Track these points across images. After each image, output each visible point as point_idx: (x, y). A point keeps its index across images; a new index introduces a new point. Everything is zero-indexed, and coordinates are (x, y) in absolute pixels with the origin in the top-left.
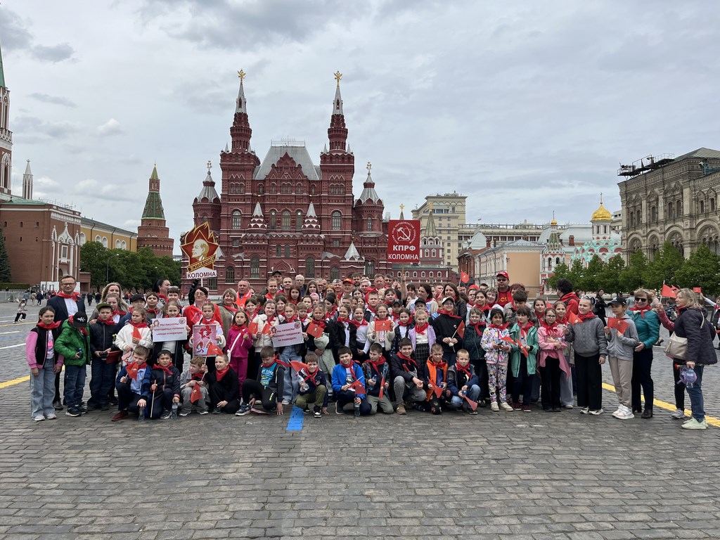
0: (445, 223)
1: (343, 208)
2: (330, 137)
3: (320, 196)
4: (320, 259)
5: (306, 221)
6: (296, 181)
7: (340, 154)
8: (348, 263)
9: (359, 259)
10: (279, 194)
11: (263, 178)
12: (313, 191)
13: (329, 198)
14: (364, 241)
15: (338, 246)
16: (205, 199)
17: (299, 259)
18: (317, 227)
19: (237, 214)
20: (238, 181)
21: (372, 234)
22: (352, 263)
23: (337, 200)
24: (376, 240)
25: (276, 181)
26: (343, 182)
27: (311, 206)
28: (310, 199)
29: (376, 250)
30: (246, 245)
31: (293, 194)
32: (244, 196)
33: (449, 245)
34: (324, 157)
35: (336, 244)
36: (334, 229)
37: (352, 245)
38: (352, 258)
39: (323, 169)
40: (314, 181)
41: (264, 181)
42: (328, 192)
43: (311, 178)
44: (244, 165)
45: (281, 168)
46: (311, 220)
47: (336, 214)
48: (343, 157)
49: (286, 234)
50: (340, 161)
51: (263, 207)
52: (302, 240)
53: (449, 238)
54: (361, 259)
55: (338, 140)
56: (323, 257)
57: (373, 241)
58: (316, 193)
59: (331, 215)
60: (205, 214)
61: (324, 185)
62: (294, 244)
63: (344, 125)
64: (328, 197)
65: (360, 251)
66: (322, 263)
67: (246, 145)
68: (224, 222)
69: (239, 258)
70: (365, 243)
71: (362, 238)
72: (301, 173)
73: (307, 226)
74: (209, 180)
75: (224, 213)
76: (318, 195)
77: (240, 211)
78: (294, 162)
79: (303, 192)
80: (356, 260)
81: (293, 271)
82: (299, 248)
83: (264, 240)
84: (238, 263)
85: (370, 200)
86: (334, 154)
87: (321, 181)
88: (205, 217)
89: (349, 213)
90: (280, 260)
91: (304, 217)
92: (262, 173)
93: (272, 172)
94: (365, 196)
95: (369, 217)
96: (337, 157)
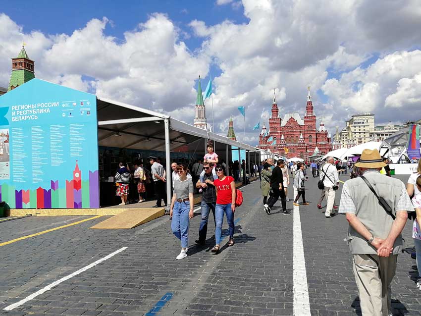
0: (362, 129)
1: (313, 134)
2: (307, 109)
3: (304, 131)
5: (300, 140)
6: (296, 126)
10: (289, 131)
11: (284, 126)
12: (301, 129)
15: (311, 147)
17: (298, 153)
18: (304, 142)
20: (275, 127)
23: (310, 131)
25: (289, 126)
26: (313, 125)
27: (301, 135)
28: (301, 132)
29: (326, 149)
30: (279, 149)
31: (295, 131)
32: (278, 132)
33: (365, 139)
37: (317, 148)
39: (305, 121)
42: (307, 129)
43: (301, 124)
44: (277, 122)
45: (290, 122)
49: (293, 145)
51: (284, 136)
52: (299, 147)
53: (365, 136)
54: (320, 152)
55: (310, 110)
57: (324, 145)
59: (308, 137)
60: (264, 139)
62: (296, 148)
63: (312, 105)
65: (320, 149)
66: (306, 154)
67: (277, 114)
70: (321, 146)
72: (297, 123)
77: (276, 137)
78: (294, 120)
79: (298, 130)
89: (315, 136)
90: (291, 154)
93: (287, 124)
94: (320, 129)
95: (322, 137)
96: (310, 117)
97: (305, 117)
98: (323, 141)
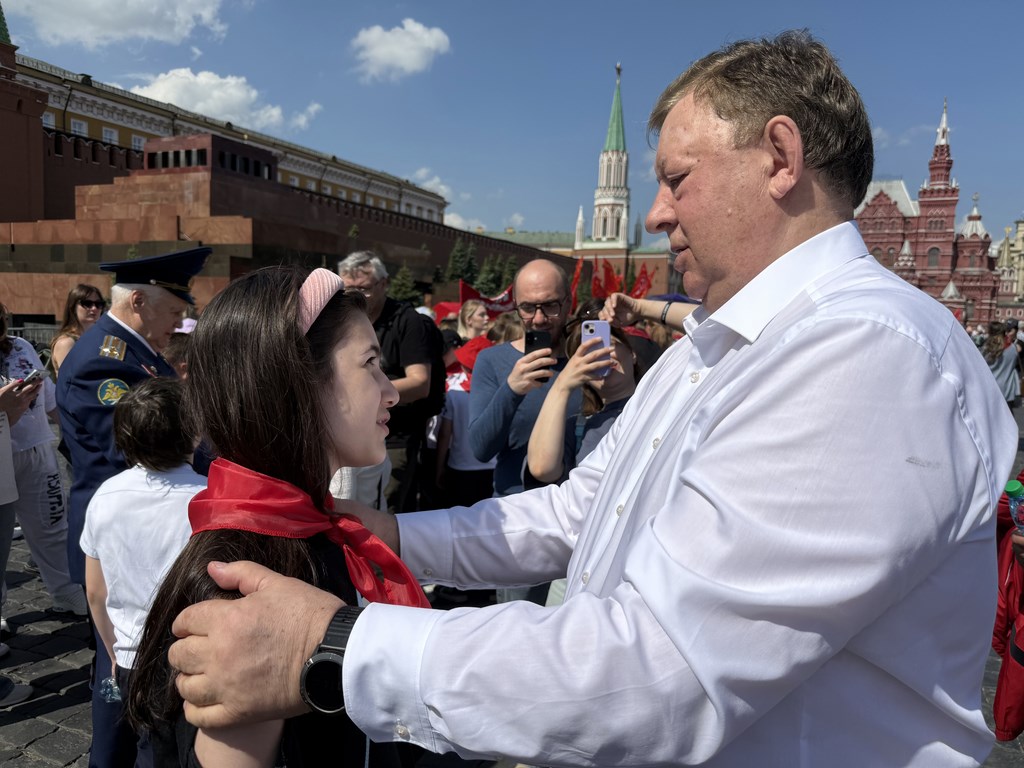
1: (942, 245)
2: (931, 169)
3: (917, 233)
5: (900, 259)
6: (891, 218)
7: (943, 187)
9: (959, 298)
12: (909, 227)
13: (927, 235)
14: (965, 278)
18: (912, 265)
21: (975, 270)
22: (950, 302)
23: (937, 235)
24: (981, 278)
25: (869, 219)
26: (944, 217)
27: (907, 244)
28: (904, 236)
29: (979, 289)
31: (887, 231)
36: (930, 267)
37: (951, 282)
38: (951, 297)
39: (923, 205)
40: (911, 217)
42: (926, 229)
43: (908, 214)
45: (874, 206)
46: (906, 258)
47: (934, 251)
48: (946, 191)
50: (943, 194)
54: (961, 298)
55: (941, 172)
57: (976, 278)
58: (912, 229)
59: (928, 252)
61: (923, 220)
63: (949, 156)
64: (926, 233)
65: (961, 289)
70: (965, 280)
71: (963, 275)
72: (897, 210)
73: (902, 264)
76: (914, 231)
78: (889, 199)
79: (897, 229)
80: (956, 299)
85: (975, 235)
86: (936, 187)
87: (919, 218)
89: (949, 251)
91: (898, 254)
94: (968, 229)
95: (973, 252)
96: (939, 191)
97: (924, 192)
98: (972, 265)
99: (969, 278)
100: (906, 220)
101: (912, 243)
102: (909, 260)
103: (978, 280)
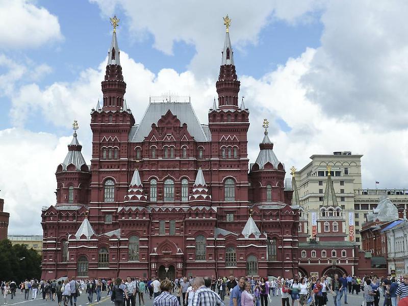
1: (237, 174)
2: (218, 91)
4: (213, 236)
6: (181, 143)
7: (232, 111)
8: (246, 242)
9: (260, 237)
10: (160, 159)
11: (141, 140)
12: (201, 154)
13: (220, 163)
14: (264, 213)
15: (232, 220)
16: (71, 166)
17: (187, 237)
18: (208, 198)
19: (109, 183)
20: (111, 144)
21: (273, 205)
22: (252, 242)
23: (230, 164)
24: (278, 213)
25: (157, 143)
26: (236, 143)
30: (122, 221)
32: (119, 161)
34: (213, 115)
35: (230, 218)
36: (227, 200)
37: (251, 219)
38: (252, 236)
40: (202, 143)
41: (142, 144)
42: (219, 156)
43: (199, 139)
44: (119, 126)
45: (163, 127)
46: (200, 190)
47: (229, 182)
48: (236, 115)
49: (171, 207)
50: (233, 118)
51: (142, 174)
52: (190, 215)
54: (262, 236)
55: (229, 94)
56: (216, 235)
58: (204, 156)
59: (223, 184)
60: (70, 184)
61: (214, 147)
62: (180, 219)
63: (235, 77)
64: (220, 161)
65: (261, 226)
66: (216, 242)
67: (120, 101)
68: (94, 194)
69: (114, 236)
71: (261, 210)
73: (196, 196)
74: (75, 144)
75: (94, 183)
76: (207, 159)
77: (112, 180)
79: (188, 156)
80: (257, 238)
81: (180, 252)
82: (188, 224)
83: (144, 214)
84: (114, 243)
86: (226, 111)
87: (211, 143)
88: (71, 188)
89: (246, 182)
90: (164, 239)
91: (191, 185)
92: (140, 134)
93: (151, 134)
94: (262, 159)
95: (269, 184)
96: (229, 113)
99: (268, 214)
100: (197, 146)
101: (205, 173)
102: (203, 192)
103: (277, 216)
